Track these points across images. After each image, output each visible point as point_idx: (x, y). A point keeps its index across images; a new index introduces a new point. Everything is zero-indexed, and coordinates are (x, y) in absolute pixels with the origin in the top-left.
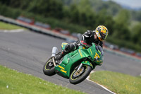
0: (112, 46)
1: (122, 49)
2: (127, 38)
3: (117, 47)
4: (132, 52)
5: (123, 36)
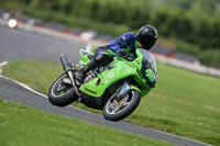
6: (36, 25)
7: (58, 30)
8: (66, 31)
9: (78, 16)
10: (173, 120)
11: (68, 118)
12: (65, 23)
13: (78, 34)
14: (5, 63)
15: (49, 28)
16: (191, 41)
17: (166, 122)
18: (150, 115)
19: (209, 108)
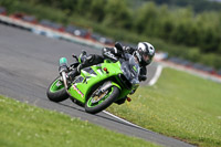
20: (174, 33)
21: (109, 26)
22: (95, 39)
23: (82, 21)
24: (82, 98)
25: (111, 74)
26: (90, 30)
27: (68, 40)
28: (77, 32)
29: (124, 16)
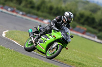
0: (21, 13)
1: (29, 15)
2: (32, 7)
3: (24, 13)
4: (35, 17)
5: (29, 6)
6: (22, 15)
7: (32, 18)
8: (36, 19)
9: (42, 12)
10: (83, 63)
11: (35, 58)
12: (37, 15)
13: (42, 20)
14: (7, 31)
15: (28, 16)
16: (94, 28)
17: (80, 64)
18: (73, 60)
19: (100, 58)
20: (53, 11)
21: (23, 7)
22: (17, 13)
23: (11, 4)
24: (44, 51)
25: (57, 38)
26: (15, 9)
27: (5, 13)
28: (9, 9)
29: (31, 3)
